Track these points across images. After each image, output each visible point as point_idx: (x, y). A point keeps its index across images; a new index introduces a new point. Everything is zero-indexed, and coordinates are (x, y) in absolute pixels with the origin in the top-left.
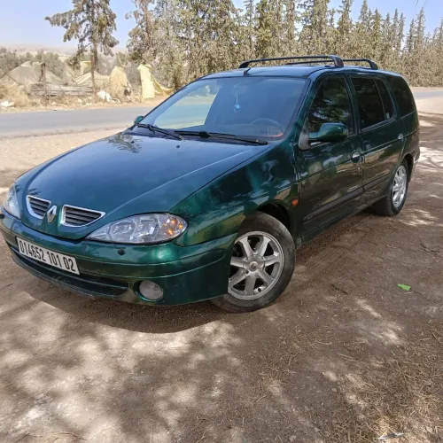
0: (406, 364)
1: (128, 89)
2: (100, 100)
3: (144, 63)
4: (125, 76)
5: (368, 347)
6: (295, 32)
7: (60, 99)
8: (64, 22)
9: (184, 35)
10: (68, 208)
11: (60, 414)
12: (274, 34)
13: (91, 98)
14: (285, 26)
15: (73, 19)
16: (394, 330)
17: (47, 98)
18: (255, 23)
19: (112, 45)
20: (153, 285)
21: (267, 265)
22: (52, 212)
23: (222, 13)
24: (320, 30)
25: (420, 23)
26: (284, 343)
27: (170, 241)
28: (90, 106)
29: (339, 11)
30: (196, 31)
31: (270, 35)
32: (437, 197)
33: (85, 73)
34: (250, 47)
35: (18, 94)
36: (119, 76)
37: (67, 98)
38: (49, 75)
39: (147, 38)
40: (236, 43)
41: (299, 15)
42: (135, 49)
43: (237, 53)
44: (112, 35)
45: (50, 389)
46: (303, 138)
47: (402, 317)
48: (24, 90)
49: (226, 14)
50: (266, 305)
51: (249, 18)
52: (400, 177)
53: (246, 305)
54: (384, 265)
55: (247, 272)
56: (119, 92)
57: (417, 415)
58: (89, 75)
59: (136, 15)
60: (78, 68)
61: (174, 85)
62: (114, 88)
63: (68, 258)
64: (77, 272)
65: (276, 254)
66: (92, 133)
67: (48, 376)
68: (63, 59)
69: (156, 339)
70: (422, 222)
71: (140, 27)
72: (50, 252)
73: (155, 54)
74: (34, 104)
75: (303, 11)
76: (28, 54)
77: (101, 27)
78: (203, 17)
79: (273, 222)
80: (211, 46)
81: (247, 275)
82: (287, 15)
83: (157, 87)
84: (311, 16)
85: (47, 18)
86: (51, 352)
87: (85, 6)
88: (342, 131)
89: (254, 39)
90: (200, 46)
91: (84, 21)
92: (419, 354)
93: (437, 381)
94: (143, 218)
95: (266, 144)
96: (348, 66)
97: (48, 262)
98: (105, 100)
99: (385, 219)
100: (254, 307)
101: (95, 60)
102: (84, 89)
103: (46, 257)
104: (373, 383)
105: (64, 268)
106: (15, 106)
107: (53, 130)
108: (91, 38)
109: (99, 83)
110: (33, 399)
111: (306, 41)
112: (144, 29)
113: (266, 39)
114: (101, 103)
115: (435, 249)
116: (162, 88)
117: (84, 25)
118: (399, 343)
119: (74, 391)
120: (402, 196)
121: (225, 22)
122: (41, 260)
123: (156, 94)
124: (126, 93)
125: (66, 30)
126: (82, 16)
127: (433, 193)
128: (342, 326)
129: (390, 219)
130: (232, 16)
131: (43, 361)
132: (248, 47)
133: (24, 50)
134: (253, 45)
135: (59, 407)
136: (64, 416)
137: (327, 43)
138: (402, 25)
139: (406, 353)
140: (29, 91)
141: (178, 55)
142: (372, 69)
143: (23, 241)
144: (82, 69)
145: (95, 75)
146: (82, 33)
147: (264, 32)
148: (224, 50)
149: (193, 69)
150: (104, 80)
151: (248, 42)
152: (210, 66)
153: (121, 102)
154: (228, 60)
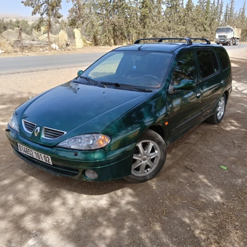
0: (225, 213)
1: (68, 43)
2: (53, 49)
3: (77, 28)
4: (66, 35)
5: (205, 204)
6: (162, 10)
7: (30, 49)
8: (32, 4)
9: (99, 12)
10: (46, 129)
11: (45, 242)
12: (150, 11)
13: (47, 48)
14: (157, 7)
15: (37, 3)
16: (219, 193)
17: (23, 48)
18: (140, 5)
19: (59, 18)
20: (92, 171)
21: (152, 158)
22: (37, 130)
24: (176, 9)
25: (232, 5)
26: (161, 201)
27: (101, 148)
28: (47, 53)
30: (106, 10)
31: (148, 12)
32: (242, 112)
33: (44, 33)
34: (137, 19)
35: (6, 46)
36: (63, 35)
37: (34, 48)
38: (24, 35)
39: (79, 13)
40: (129, 16)
41: (164, 1)
42: (72, 20)
43: (129, 22)
44: (59, 12)
45: (39, 227)
46: (171, 88)
47: (223, 186)
48: (10, 43)
50: (151, 179)
51: (136, 2)
52: (222, 103)
53: (140, 179)
54: (213, 154)
55: (141, 162)
56: (63, 44)
57: (231, 242)
58: (46, 35)
59: (73, 1)
60: (40, 31)
61: (94, 40)
62: (60, 42)
63: (46, 156)
64: (51, 164)
65: (156, 152)
66: (50, 71)
67: (37, 220)
68: (30, 23)
69: (93, 199)
70: (233, 128)
71: (75, 7)
72: (37, 152)
73: (83, 23)
74: (16, 52)
76: (11, 20)
77: (53, 7)
79: (155, 135)
80: (114, 18)
81: (141, 163)
83: (84, 41)
84: (171, 2)
85: (22, 2)
86: (37, 206)
88: (192, 84)
89: (139, 14)
90: (108, 18)
91: (43, 4)
92: (232, 207)
93: (242, 223)
94: (86, 136)
95: (151, 92)
96: (195, 43)
97: (35, 157)
98: (56, 49)
99: (213, 126)
100: (144, 180)
101: (50, 25)
102: (44, 43)
103: (34, 154)
104: (208, 224)
105: (44, 161)
106: (5, 53)
107: (28, 70)
108: (47, 13)
109: (52, 40)
110: (30, 233)
111: (168, 16)
112: (77, 8)
113: (146, 14)
114: (53, 51)
115: (240, 145)
116: (87, 42)
117: (43, 6)
118: (221, 201)
119: (51, 229)
120: (222, 113)
121: (122, 5)
122: (31, 156)
123: (84, 45)
124: (67, 45)
125: (33, 9)
126: (42, 1)
127: (239, 109)
128: (191, 191)
129: (216, 126)
131: (34, 211)
132: (136, 19)
133: (8, 18)
134: (138, 17)
135: (44, 238)
136: (47, 244)
137: (180, 17)
138: (222, 6)
139: (225, 207)
140: (12, 44)
141: (97, 23)
142: (208, 44)
143: (21, 145)
144: (42, 31)
145: (50, 35)
146: (42, 11)
147: (145, 10)
148: (122, 20)
149: (104, 31)
150: (55, 38)
151: (135, 16)
152: (114, 30)
153: (65, 50)
154: (124, 26)
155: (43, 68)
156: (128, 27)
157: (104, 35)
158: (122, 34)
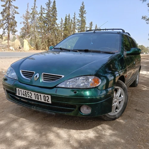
1: (21, 47)
2: (10, 50)
3: (26, 39)
4: (20, 42)
9: (40, 31)
10: (44, 74)
13: (7, 49)
14: (73, 31)
15: (1, 22)
18: (63, 29)
19: (15, 32)
23: (53, 25)
28: (7, 52)
29: (89, 28)
30: (44, 30)
31: (68, 33)
36: (17, 42)
39: (27, 31)
40: (57, 35)
41: (77, 28)
42: (23, 34)
43: (57, 38)
44: (15, 29)
49: (54, 25)
56: (17, 47)
58: (7, 41)
59: (24, 23)
60: (2, 39)
61: (36, 47)
62: (15, 46)
63: (46, 96)
64: (50, 102)
71: (25, 27)
72: (36, 93)
73: (29, 36)
75: (78, 26)
77: (12, 26)
78: (46, 26)
80: (49, 35)
82: (73, 27)
83: (30, 47)
84: (80, 28)
87: (6, 18)
89: (63, 34)
90: (45, 35)
91: (5, 23)
97: (34, 98)
98: (12, 50)
101: (9, 36)
102: (5, 46)
105: (43, 101)
108: (8, 29)
109: (10, 44)
114: (11, 51)
116: (32, 47)
117: (5, 25)
121: (53, 28)
122: (30, 98)
123: (29, 49)
126: (5, 22)
130: (56, 26)
134: (62, 36)
141: (38, 37)
143: (20, 90)
144: (4, 39)
145: (9, 41)
146: (5, 27)
147: (66, 32)
148: (53, 36)
149: (42, 42)
150: (12, 43)
151: (61, 34)
152: (48, 41)
153: (18, 51)
154: (54, 40)
155: (9, 57)
156: (56, 41)
157: (42, 44)
158: (53, 44)
